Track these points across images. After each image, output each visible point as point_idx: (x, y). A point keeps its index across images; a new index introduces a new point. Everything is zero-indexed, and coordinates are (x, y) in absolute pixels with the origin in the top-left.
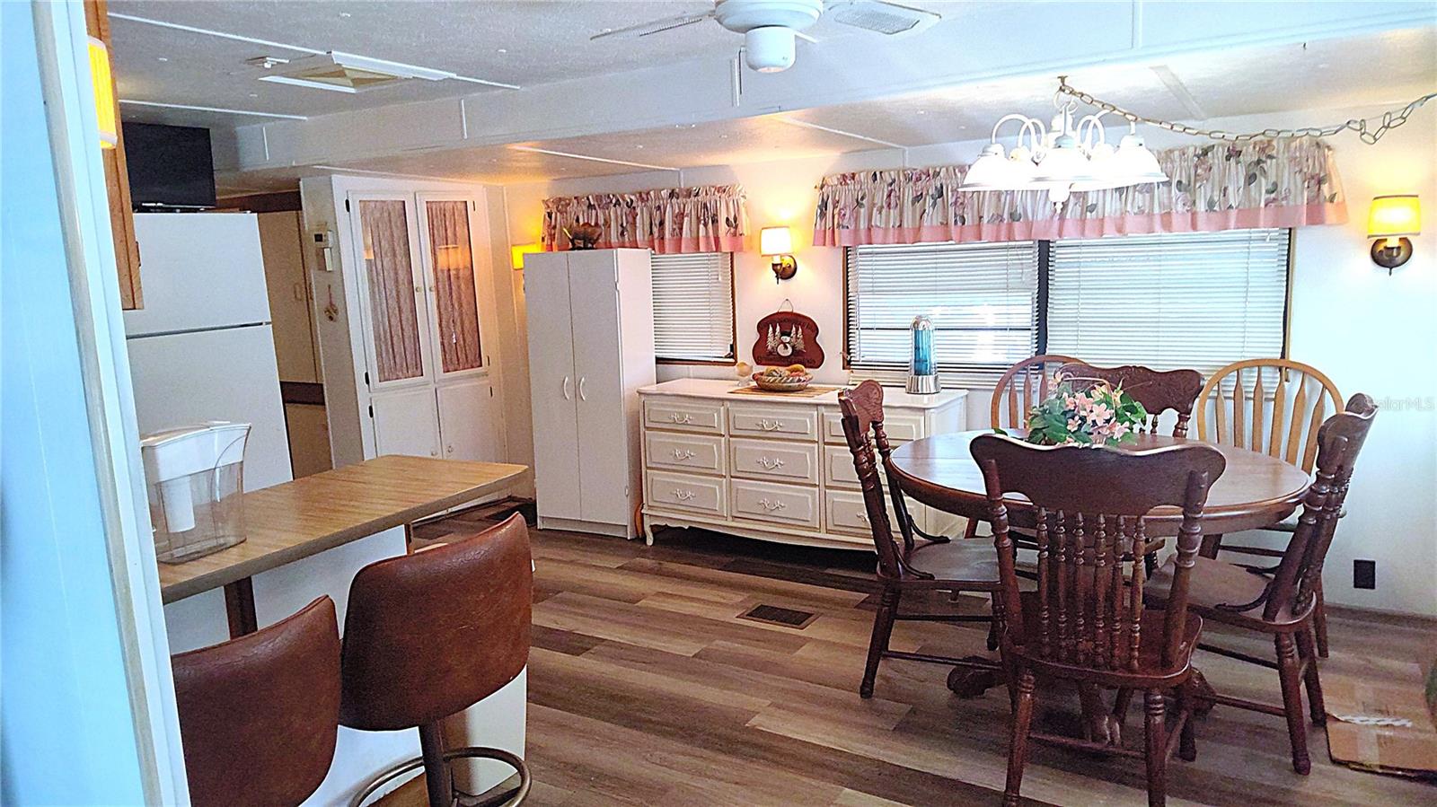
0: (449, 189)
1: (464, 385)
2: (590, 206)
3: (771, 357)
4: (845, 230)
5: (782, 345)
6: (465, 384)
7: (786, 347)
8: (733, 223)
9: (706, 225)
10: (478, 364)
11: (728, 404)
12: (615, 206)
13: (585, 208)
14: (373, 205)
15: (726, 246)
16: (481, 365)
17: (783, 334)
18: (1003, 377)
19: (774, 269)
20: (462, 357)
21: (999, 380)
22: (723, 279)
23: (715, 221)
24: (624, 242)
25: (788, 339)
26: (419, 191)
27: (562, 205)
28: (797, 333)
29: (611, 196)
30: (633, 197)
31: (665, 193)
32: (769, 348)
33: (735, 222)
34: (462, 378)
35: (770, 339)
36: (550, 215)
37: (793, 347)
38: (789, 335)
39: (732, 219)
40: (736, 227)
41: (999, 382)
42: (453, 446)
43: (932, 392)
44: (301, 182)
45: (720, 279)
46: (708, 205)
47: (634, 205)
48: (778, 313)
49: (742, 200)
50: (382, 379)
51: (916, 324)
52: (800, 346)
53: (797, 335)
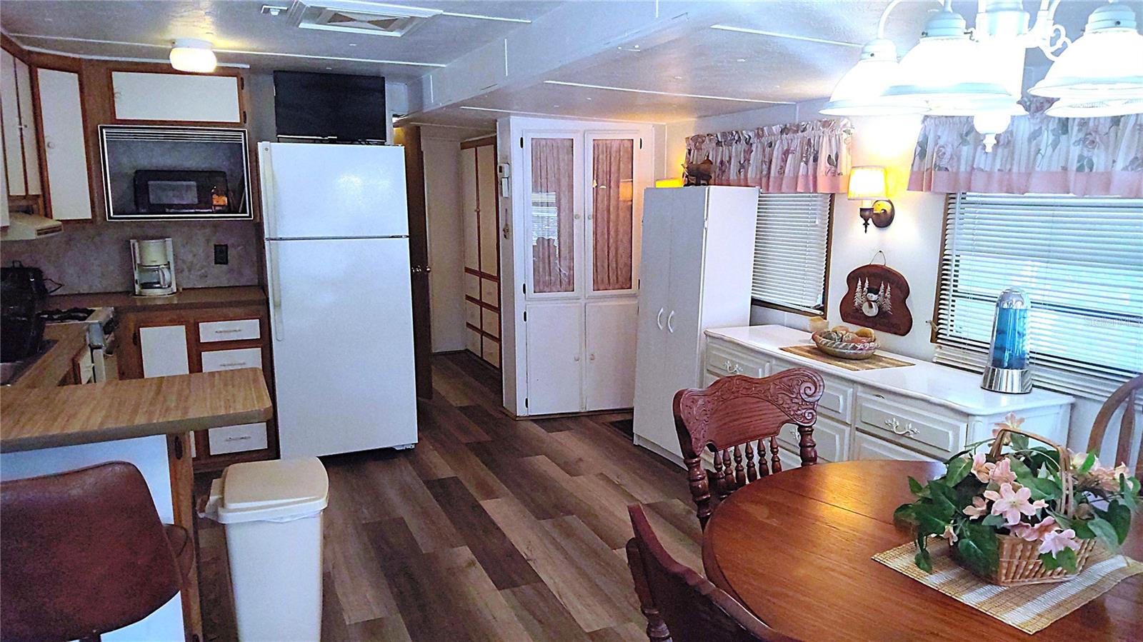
0: (615, 129)
1: (614, 303)
2: (719, 143)
3: (858, 314)
4: (945, 173)
5: (867, 303)
6: (612, 303)
7: (871, 306)
8: (834, 161)
9: (806, 163)
10: (628, 286)
11: (774, 362)
12: (736, 143)
13: (714, 144)
14: (544, 142)
15: (823, 187)
16: (631, 288)
17: (870, 291)
18: (1120, 388)
19: (861, 216)
20: (613, 278)
21: (1114, 391)
22: (820, 223)
23: (816, 160)
24: (739, 180)
25: (874, 297)
26: (588, 130)
27: (699, 143)
28: (885, 292)
29: (734, 133)
30: (750, 134)
31: (776, 129)
32: (856, 304)
33: (837, 160)
34: (612, 297)
35: (858, 295)
36: (690, 151)
37: (880, 308)
38: (876, 293)
39: (833, 157)
40: (836, 166)
41: (1114, 394)
42: (595, 354)
43: (1015, 391)
44: (498, 123)
45: (817, 223)
46: (812, 141)
47: (751, 142)
48: (870, 266)
49: (845, 136)
50: (537, 290)
51: (1002, 299)
52: (887, 307)
53: (886, 292)
